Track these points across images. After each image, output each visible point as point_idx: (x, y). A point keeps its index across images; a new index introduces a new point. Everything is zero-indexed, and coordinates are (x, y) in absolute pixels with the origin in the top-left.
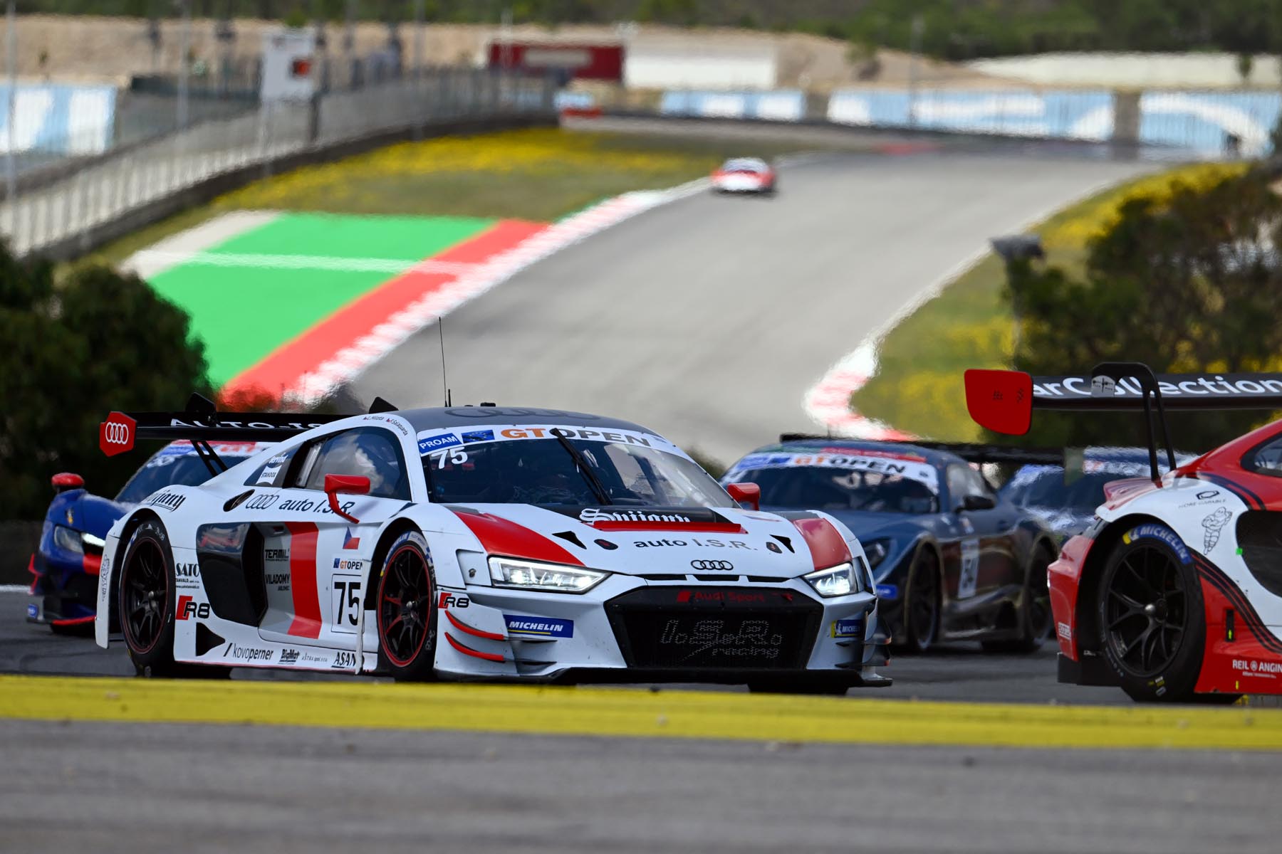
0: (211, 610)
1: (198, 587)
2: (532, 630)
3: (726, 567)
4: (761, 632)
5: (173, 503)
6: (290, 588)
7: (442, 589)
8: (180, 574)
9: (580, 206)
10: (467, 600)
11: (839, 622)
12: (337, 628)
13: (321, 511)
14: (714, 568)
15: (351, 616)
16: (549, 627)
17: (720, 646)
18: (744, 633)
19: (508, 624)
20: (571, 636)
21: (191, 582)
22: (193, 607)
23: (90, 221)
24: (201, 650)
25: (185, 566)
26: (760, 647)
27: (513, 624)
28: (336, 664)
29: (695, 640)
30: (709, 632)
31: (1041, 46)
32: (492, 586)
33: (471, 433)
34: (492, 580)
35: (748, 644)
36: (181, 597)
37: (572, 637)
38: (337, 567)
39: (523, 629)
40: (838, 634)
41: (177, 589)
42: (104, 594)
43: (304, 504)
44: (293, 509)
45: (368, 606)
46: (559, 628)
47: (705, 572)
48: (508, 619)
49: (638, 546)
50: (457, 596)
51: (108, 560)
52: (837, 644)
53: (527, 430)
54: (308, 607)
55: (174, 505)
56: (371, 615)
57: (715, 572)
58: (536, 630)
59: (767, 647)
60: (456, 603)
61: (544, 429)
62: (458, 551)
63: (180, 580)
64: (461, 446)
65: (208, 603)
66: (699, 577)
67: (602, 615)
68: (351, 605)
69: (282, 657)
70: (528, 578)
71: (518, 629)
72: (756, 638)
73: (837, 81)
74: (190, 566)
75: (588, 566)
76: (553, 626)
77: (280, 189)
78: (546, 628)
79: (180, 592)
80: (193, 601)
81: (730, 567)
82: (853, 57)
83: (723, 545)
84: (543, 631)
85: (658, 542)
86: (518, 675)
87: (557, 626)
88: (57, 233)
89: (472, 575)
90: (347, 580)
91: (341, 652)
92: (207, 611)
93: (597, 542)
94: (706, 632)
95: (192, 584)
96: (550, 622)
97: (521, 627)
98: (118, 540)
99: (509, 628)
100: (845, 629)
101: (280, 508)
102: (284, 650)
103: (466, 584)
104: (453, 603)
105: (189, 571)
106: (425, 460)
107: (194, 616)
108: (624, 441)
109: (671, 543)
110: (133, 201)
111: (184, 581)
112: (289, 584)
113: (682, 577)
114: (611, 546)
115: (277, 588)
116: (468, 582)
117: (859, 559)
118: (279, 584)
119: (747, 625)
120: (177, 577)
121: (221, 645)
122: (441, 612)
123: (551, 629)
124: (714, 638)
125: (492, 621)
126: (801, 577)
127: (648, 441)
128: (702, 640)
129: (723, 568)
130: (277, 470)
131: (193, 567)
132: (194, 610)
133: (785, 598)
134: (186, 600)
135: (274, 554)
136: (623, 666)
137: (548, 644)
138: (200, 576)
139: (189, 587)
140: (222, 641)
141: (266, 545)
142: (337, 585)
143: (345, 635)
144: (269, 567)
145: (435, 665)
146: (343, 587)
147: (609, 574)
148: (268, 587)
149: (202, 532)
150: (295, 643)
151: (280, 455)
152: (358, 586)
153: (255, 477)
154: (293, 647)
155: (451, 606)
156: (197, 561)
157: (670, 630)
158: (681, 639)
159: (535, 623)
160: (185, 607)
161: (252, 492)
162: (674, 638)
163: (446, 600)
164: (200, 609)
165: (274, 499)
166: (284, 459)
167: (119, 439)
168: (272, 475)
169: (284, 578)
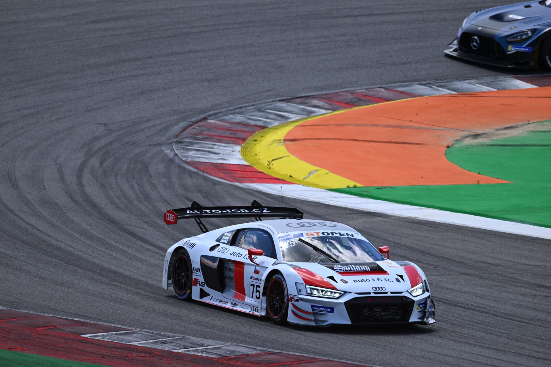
0: (205, 284)
1: (201, 276)
2: (320, 310)
3: (383, 289)
4: (395, 311)
5: (192, 246)
6: (234, 282)
7: (290, 295)
8: (194, 271)
10: (299, 300)
11: (419, 304)
12: (251, 299)
13: (246, 258)
14: (379, 290)
15: (256, 296)
16: (326, 309)
17: (381, 316)
18: (389, 311)
19: (312, 308)
22: (199, 282)
24: (201, 297)
25: (196, 268)
26: (394, 315)
27: (314, 308)
28: (251, 311)
29: (374, 314)
30: (378, 311)
32: (307, 295)
33: (296, 234)
34: (307, 293)
35: (391, 314)
36: (195, 279)
37: (333, 312)
38: (252, 279)
39: (317, 310)
40: (419, 308)
41: (193, 275)
42: (166, 271)
43: (239, 254)
44: (235, 255)
45: (263, 295)
46: (329, 310)
47: (377, 291)
48: (312, 306)
49: (354, 282)
50: (296, 298)
51: (167, 260)
52: (418, 311)
53: (314, 233)
54: (241, 290)
55: (192, 247)
56: (265, 298)
57: (380, 291)
58: (322, 310)
59: (396, 316)
60: (295, 300)
61: (319, 232)
62: (296, 283)
63: (194, 273)
64: (293, 240)
65: (204, 282)
66: (375, 293)
67: (344, 307)
68: (256, 292)
69: (231, 305)
70: (319, 293)
71: (316, 310)
72: (393, 313)
74: (198, 269)
78: (325, 310)
79: (194, 277)
80: (199, 280)
81: (385, 289)
83: (382, 281)
84: (324, 311)
85: (361, 280)
86: (316, 325)
87: (329, 309)
89: (300, 291)
90: (256, 284)
91: (253, 307)
92: (204, 284)
93: (341, 280)
94: (377, 311)
95: (198, 275)
96: (326, 308)
98: (171, 255)
99: (312, 309)
100: (421, 306)
101: (230, 254)
102: (232, 303)
103: (298, 294)
104: (294, 300)
105: (198, 270)
107: (199, 285)
108: (345, 236)
109: (365, 281)
111: (195, 273)
112: (234, 280)
113: (369, 293)
114: (346, 282)
115: (229, 281)
116: (299, 293)
117: (425, 281)
118: (230, 280)
119: (390, 309)
120: (193, 272)
121: (208, 297)
122: (290, 303)
123: (327, 310)
124: (379, 313)
125: (307, 307)
126: (407, 291)
127: (353, 235)
128: (376, 314)
129: (382, 290)
130: (228, 238)
132: (199, 284)
133: (402, 299)
134: (196, 280)
135: (228, 269)
136: (350, 323)
137: (324, 315)
138: (201, 273)
139: (197, 276)
140: (209, 295)
141: (225, 266)
142: (251, 285)
143: (254, 302)
144: (226, 273)
145: (288, 320)
146: (254, 286)
147: (346, 293)
148: (226, 280)
149: (202, 258)
150: (236, 301)
151: (228, 233)
152: (259, 287)
153: (219, 238)
154: (235, 302)
155: (293, 301)
156: (200, 268)
157: (365, 311)
158: (369, 314)
159: (321, 308)
160: (196, 282)
161: (219, 245)
162: (367, 314)
163: (292, 299)
164: (201, 284)
165: (227, 250)
166: (230, 235)
167: (171, 219)
168: (226, 240)
169: (232, 278)
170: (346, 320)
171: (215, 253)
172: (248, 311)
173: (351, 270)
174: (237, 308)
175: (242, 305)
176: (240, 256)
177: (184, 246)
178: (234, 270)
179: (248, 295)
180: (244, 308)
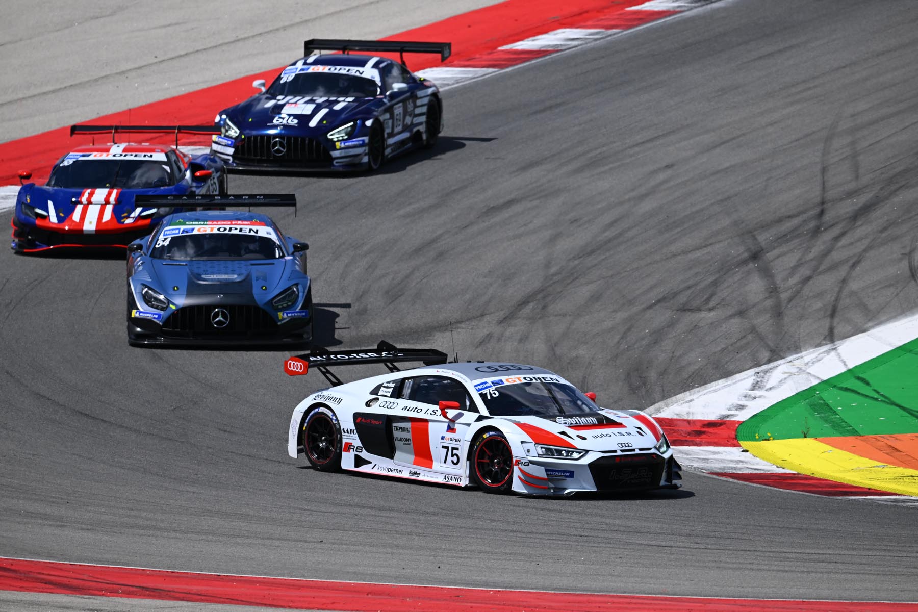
0: (363, 449)
1: (356, 439)
2: (556, 475)
4: (645, 472)
7: (516, 458)
8: (345, 433)
10: (529, 463)
12: (445, 465)
13: (429, 414)
14: (626, 446)
15: (453, 461)
17: (630, 479)
18: (639, 473)
19: (547, 473)
20: (573, 477)
22: (352, 447)
24: (357, 465)
25: (347, 430)
26: (644, 478)
27: (549, 473)
28: (444, 480)
29: (622, 477)
30: (627, 474)
32: (538, 457)
33: (494, 381)
34: (538, 455)
35: (641, 478)
36: (346, 443)
38: (443, 439)
41: (343, 439)
42: (294, 435)
43: (417, 409)
44: (410, 411)
45: (468, 459)
46: (568, 474)
47: (623, 448)
48: (546, 470)
49: (594, 438)
50: (524, 461)
51: (297, 421)
53: (514, 378)
55: (337, 402)
56: (468, 464)
57: (627, 448)
58: (558, 475)
59: (648, 478)
60: (523, 464)
61: (521, 378)
62: (522, 442)
63: (344, 436)
64: (493, 388)
65: (362, 446)
67: (587, 468)
68: (452, 457)
69: (410, 474)
71: (551, 475)
72: (643, 475)
75: (578, 448)
76: (565, 473)
78: (562, 475)
79: (344, 441)
80: (353, 445)
81: (631, 446)
83: (624, 435)
85: (601, 435)
89: (529, 452)
90: (451, 446)
91: (447, 476)
92: (362, 449)
93: (578, 436)
94: (625, 474)
95: (352, 438)
96: (563, 471)
98: (303, 414)
99: (547, 475)
101: (402, 409)
102: (410, 471)
103: (527, 456)
105: (350, 432)
106: (481, 395)
107: (354, 451)
108: (550, 381)
111: (347, 436)
112: (411, 443)
113: (615, 451)
114: (584, 439)
115: (403, 443)
119: (640, 470)
121: (369, 465)
122: (515, 467)
123: (564, 475)
124: (628, 476)
126: (655, 447)
128: (624, 477)
130: (389, 390)
131: (352, 431)
132: (353, 449)
133: (653, 457)
134: (348, 445)
135: (400, 429)
136: (596, 490)
137: (563, 481)
138: (357, 435)
140: (369, 462)
141: (394, 425)
142: (443, 447)
143: (449, 469)
144: (396, 434)
145: (512, 489)
146: (447, 448)
147: (587, 451)
148: (396, 442)
149: (356, 416)
150: (417, 469)
151: (389, 382)
152: (457, 449)
153: (375, 391)
154: (416, 470)
155: (520, 465)
156: (354, 428)
157: (613, 474)
158: (617, 477)
159: (557, 472)
160: (349, 447)
161: (378, 399)
162: (614, 477)
163: (518, 462)
164: (357, 449)
165: (396, 405)
166: (393, 385)
167: (297, 369)
168: (387, 392)
169: (407, 440)
170: (590, 487)
171: (375, 409)
172: (440, 480)
173: (577, 423)
174: (421, 478)
175: (427, 473)
176: (419, 411)
177: (325, 403)
178: (410, 430)
179: (437, 461)
180: (432, 477)
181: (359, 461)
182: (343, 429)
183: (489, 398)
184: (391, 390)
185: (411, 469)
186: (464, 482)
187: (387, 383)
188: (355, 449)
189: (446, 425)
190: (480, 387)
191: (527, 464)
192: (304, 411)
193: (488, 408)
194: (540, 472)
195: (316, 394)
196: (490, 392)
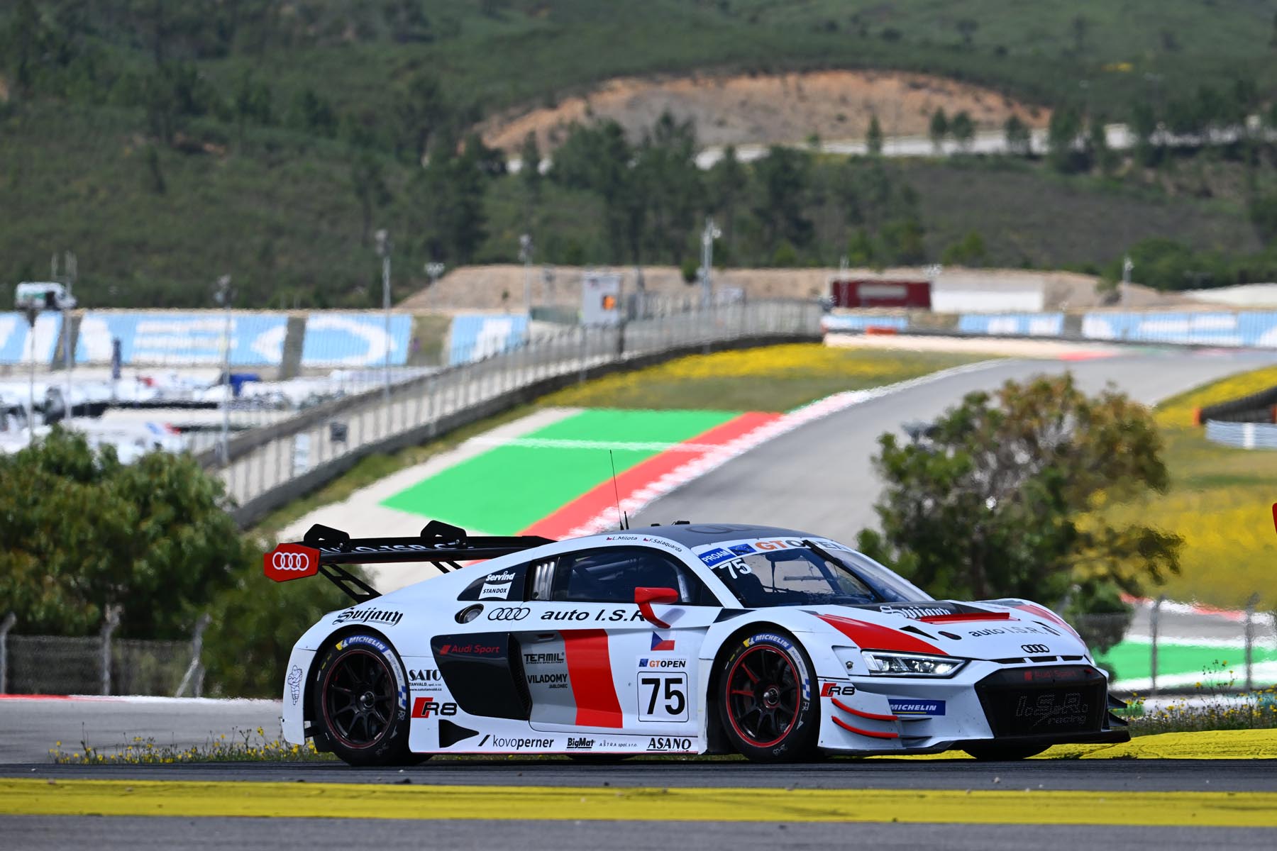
0: (458, 708)
1: (440, 690)
2: (910, 710)
3: (1045, 650)
4: (1076, 703)
6: (569, 686)
7: (825, 680)
8: (414, 678)
9: (808, 401)
10: (853, 688)
12: (650, 717)
13: (607, 619)
14: (1038, 651)
15: (669, 708)
16: (925, 707)
17: (1053, 716)
18: (1066, 705)
19: (891, 707)
21: (430, 685)
22: (434, 706)
23: (437, 415)
24: (446, 742)
25: (421, 672)
26: (1076, 715)
27: (895, 707)
28: (651, 748)
29: (1037, 712)
30: (1046, 705)
31: (1244, 279)
32: (870, 676)
33: (734, 547)
34: (871, 671)
35: (1069, 713)
36: (419, 700)
37: (944, 714)
38: (644, 666)
39: (901, 710)
41: (411, 692)
43: (575, 615)
44: (563, 619)
46: (933, 708)
47: (1034, 653)
48: (891, 702)
49: (973, 635)
50: (841, 685)
53: (771, 542)
57: (1039, 654)
58: (914, 711)
59: (1080, 715)
60: (841, 691)
62: (834, 648)
63: (415, 684)
64: (737, 558)
65: (455, 702)
66: (1034, 659)
67: (974, 695)
68: (668, 698)
69: (569, 745)
72: (1073, 707)
73: (1090, 306)
74: (428, 671)
75: (951, 655)
76: (928, 706)
77: (586, 391)
78: (922, 709)
79: (414, 695)
80: (434, 701)
81: (1047, 650)
82: (1100, 288)
84: (920, 711)
85: (985, 631)
87: (932, 707)
88: (410, 425)
89: (850, 666)
90: (663, 677)
91: (656, 739)
92: (454, 709)
93: (941, 633)
94: (1044, 705)
95: (431, 687)
96: (925, 703)
97: (899, 709)
98: (314, 653)
99: (892, 710)
101: (542, 619)
102: (569, 739)
103: (848, 675)
104: (837, 692)
105: (427, 675)
106: (716, 571)
107: (436, 714)
109: (993, 632)
110: (473, 401)
111: (420, 684)
113: (1021, 660)
114: (957, 638)
115: (548, 686)
116: (849, 672)
118: (550, 683)
119: (1068, 697)
121: (474, 737)
122: (825, 700)
123: (927, 709)
124: (1049, 710)
128: (1042, 712)
129: (1043, 650)
131: (431, 673)
132: (436, 708)
133: (1087, 673)
134: (425, 701)
135: (539, 658)
136: (991, 737)
137: (923, 722)
138: (442, 681)
139: (428, 690)
140: (474, 733)
141: (524, 651)
142: (645, 681)
143: (663, 723)
144: (530, 669)
145: (820, 744)
146: (656, 682)
147: (968, 661)
148: (532, 687)
149: (437, 642)
150: (587, 732)
151: (501, 573)
152: (679, 681)
153: (471, 593)
154: (583, 736)
155: (834, 694)
156: (436, 667)
157: (1022, 705)
158: (1029, 711)
159: (912, 705)
160: (424, 707)
161: (480, 608)
162: (1024, 711)
164: (444, 708)
165: (524, 612)
166: (511, 577)
167: (294, 566)
168: (499, 591)
169: (558, 678)
170: (981, 732)
171: (478, 626)
172: (642, 747)
174: (596, 749)
175: (610, 739)
176: (581, 617)
177: (366, 623)
178: (564, 657)
179: (631, 712)
180: (620, 745)
181: (449, 733)
182: (411, 673)
183: (735, 576)
184: (508, 586)
185: (572, 736)
186: (699, 746)
187: (495, 574)
188: (439, 710)
189: (648, 637)
190: (711, 557)
191: (850, 691)
192: (316, 648)
193: (737, 596)
194: (879, 705)
195: (340, 612)
196: (733, 566)
